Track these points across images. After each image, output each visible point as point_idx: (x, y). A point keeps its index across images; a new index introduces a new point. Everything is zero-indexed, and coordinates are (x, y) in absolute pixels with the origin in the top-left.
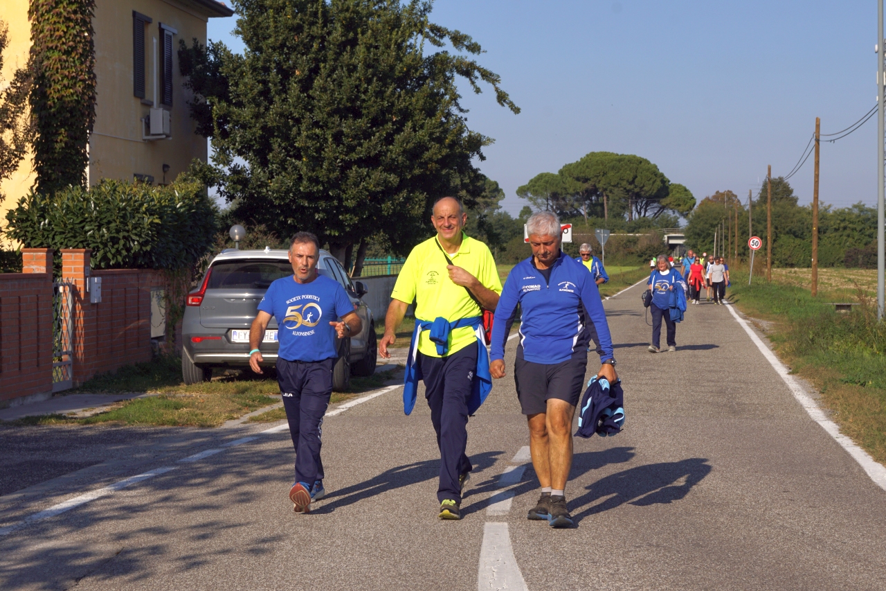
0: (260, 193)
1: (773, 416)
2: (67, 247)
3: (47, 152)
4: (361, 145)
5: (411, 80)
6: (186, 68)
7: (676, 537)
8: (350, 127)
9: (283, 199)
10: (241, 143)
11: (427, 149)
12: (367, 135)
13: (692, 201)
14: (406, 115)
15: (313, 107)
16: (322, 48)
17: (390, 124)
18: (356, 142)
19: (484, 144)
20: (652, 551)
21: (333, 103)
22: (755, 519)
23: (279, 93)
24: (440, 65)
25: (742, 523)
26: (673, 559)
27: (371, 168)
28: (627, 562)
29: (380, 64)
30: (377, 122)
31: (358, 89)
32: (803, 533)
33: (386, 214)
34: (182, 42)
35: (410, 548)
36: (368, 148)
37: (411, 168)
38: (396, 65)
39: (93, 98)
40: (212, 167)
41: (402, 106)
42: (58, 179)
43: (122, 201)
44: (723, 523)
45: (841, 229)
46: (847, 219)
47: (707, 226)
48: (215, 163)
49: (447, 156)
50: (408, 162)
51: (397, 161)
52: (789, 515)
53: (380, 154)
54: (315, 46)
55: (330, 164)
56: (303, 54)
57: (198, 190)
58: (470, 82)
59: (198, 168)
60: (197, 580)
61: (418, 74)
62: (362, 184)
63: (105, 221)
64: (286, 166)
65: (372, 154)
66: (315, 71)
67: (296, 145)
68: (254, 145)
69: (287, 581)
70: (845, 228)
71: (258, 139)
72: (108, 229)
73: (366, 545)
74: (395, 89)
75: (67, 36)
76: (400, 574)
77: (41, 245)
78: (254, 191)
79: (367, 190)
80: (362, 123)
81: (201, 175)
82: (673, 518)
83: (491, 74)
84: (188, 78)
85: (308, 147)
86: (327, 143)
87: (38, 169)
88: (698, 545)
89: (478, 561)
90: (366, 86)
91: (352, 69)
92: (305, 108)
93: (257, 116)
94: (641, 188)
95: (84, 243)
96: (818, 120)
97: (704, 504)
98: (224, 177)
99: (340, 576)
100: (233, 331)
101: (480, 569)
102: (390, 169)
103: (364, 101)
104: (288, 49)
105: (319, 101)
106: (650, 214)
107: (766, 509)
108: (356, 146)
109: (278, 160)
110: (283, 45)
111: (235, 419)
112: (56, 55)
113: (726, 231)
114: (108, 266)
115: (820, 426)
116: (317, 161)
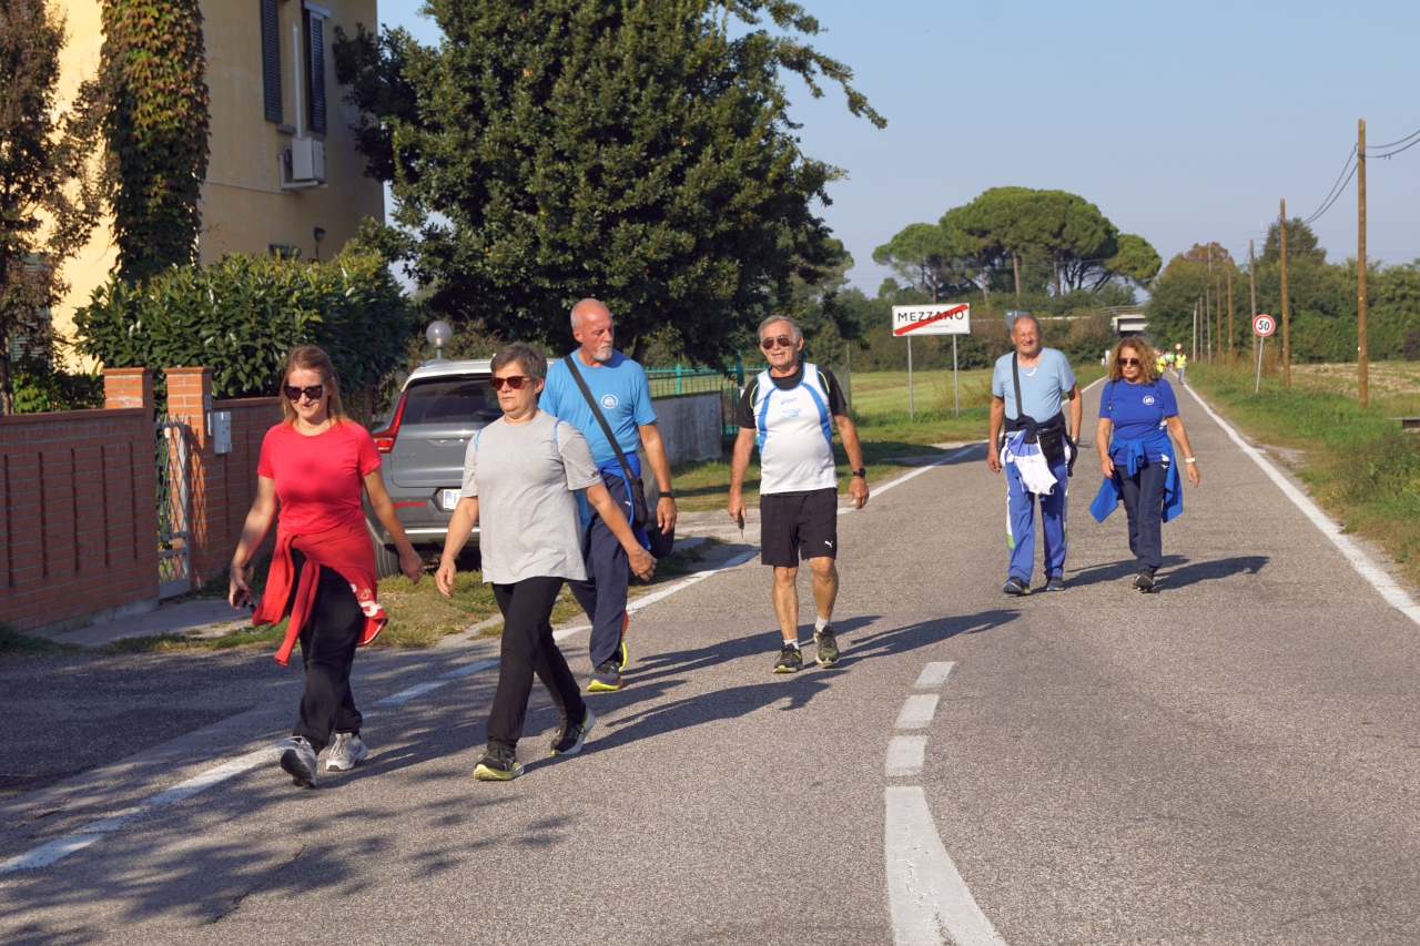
0: (473, 268)
1: (1325, 601)
2: (173, 364)
3: (133, 213)
4: (631, 186)
5: (710, 80)
6: (345, 73)
7: (1199, 802)
8: (614, 158)
9: (509, 277)
10: (439, 189)
11: (739, 190)
12: (642, 171)
13: (1156, 262)
14: (703, 135)
15: (554, 127)
16: (565, 32)
17: (678, 151)
18: (624, 182)
19: (830, 178)
20: (1164, 827)
21: (586, 119)
22: (1324, 770)
23: (497, 107)
24: (753, 53)
25: (1304, 777)
26: (1199, 838)
27: (649, 223)
28: (1125, 846)
29: (659, 56)
30: (657, 148)
31: (625, 97)
32: (1405, 790)
33: (675, 296)
34: (338, 30)
35: (769, 832)
36: (644, 191)
37: (714, 222)
38: (684, 56)
39: (204, 124)
40: (393, 230)
41: (696, 121)
42: (153, 257)
43: (259, 287)
44: (1272, 777)
45: (1397, 299)
46: (1406, 282)
47: (1181, 300)
48: (399, 223)
49: (772, 199)
50: (708, 211)
51: (692, 211)
52: (1379, 760)
53: (661, 202)
54: (554, 29)
55: (584, 219)
56: (534, 43)
57: (379, 266)
58: (804, 80)
59: (371, 232)
60: (431, 895)
61: (720, 69)
62: (636, 248)
63: (232, 321)
64: (513, 225)
65: (651, 200)
66: (555, 70)
67: (528, 189)
68: (460, 192)
69: (577, 892)
70: (1404, 297)
71: (466, 183)
72: (238, 334)
73: (698, 830)
74: (684, 94)
75: (160, 25)
76: (759, 876)
77: (131, 363)
78: (462, 267)
79: (645, 259)
80: (634, 150)
81: (377, 242)
82: (1190, 772)
83: (836, 66)
84: (350, 88)
85: (548, 193)
86: (578, 184)
87: (121, 241)
88: (1236, 814)
89: (883, 851)
90: (637, 90)
91: (614, 64)
92: (541, 130)
93: (464, 145)
94: (1073, 243)
95: (201, 358)
96: (1361, 124)
97: (1237, 747)
98: (413, 245)
99: (661, 881)
100: (445, 491)
101: (888, 864)
102: (680, 224)
103: (634, 115)
104: (510, 34)
105: (562, 118)
106: (1088, 284)
107: (1339, 753)
108: (625, 189)
109: (500, 215)
110: (501, 30)
111: (456, 633)
112: (143, 56)
113: (1213, 308)
114: (240, 394)
115: (1405, 615)
116: (562, 215)
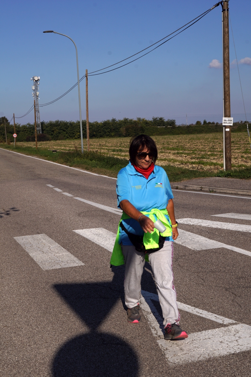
45: (24, 131)
46: (25, 128)
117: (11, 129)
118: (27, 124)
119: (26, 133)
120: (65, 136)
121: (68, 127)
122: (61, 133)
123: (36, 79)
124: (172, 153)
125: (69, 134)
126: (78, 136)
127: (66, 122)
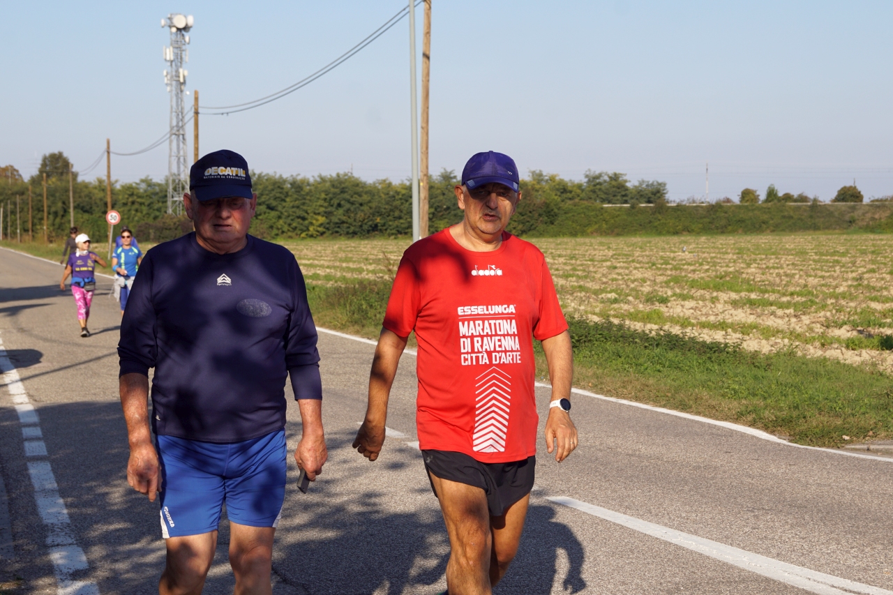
117: (83, 194)
118: (143, 181)
119: (137, 211)
120: (271, 227)
121: (287, 195)
122: (260, 217)
123: (181, 25)
124: (725, 302)
125: (289, 221)
126: (320, 229)
127: (277, 176)
